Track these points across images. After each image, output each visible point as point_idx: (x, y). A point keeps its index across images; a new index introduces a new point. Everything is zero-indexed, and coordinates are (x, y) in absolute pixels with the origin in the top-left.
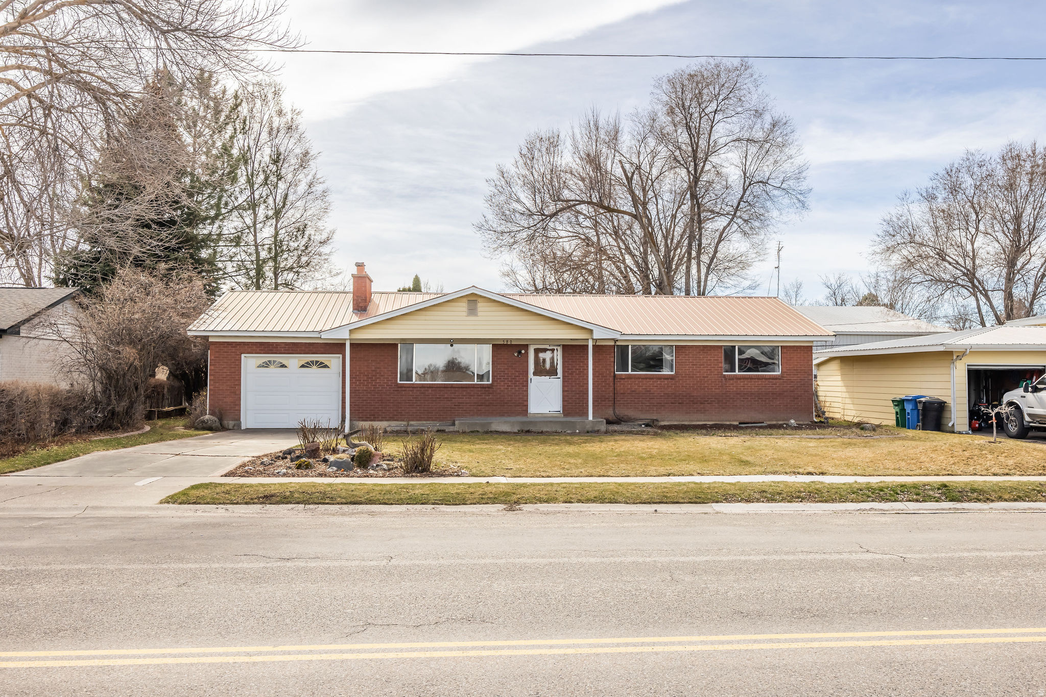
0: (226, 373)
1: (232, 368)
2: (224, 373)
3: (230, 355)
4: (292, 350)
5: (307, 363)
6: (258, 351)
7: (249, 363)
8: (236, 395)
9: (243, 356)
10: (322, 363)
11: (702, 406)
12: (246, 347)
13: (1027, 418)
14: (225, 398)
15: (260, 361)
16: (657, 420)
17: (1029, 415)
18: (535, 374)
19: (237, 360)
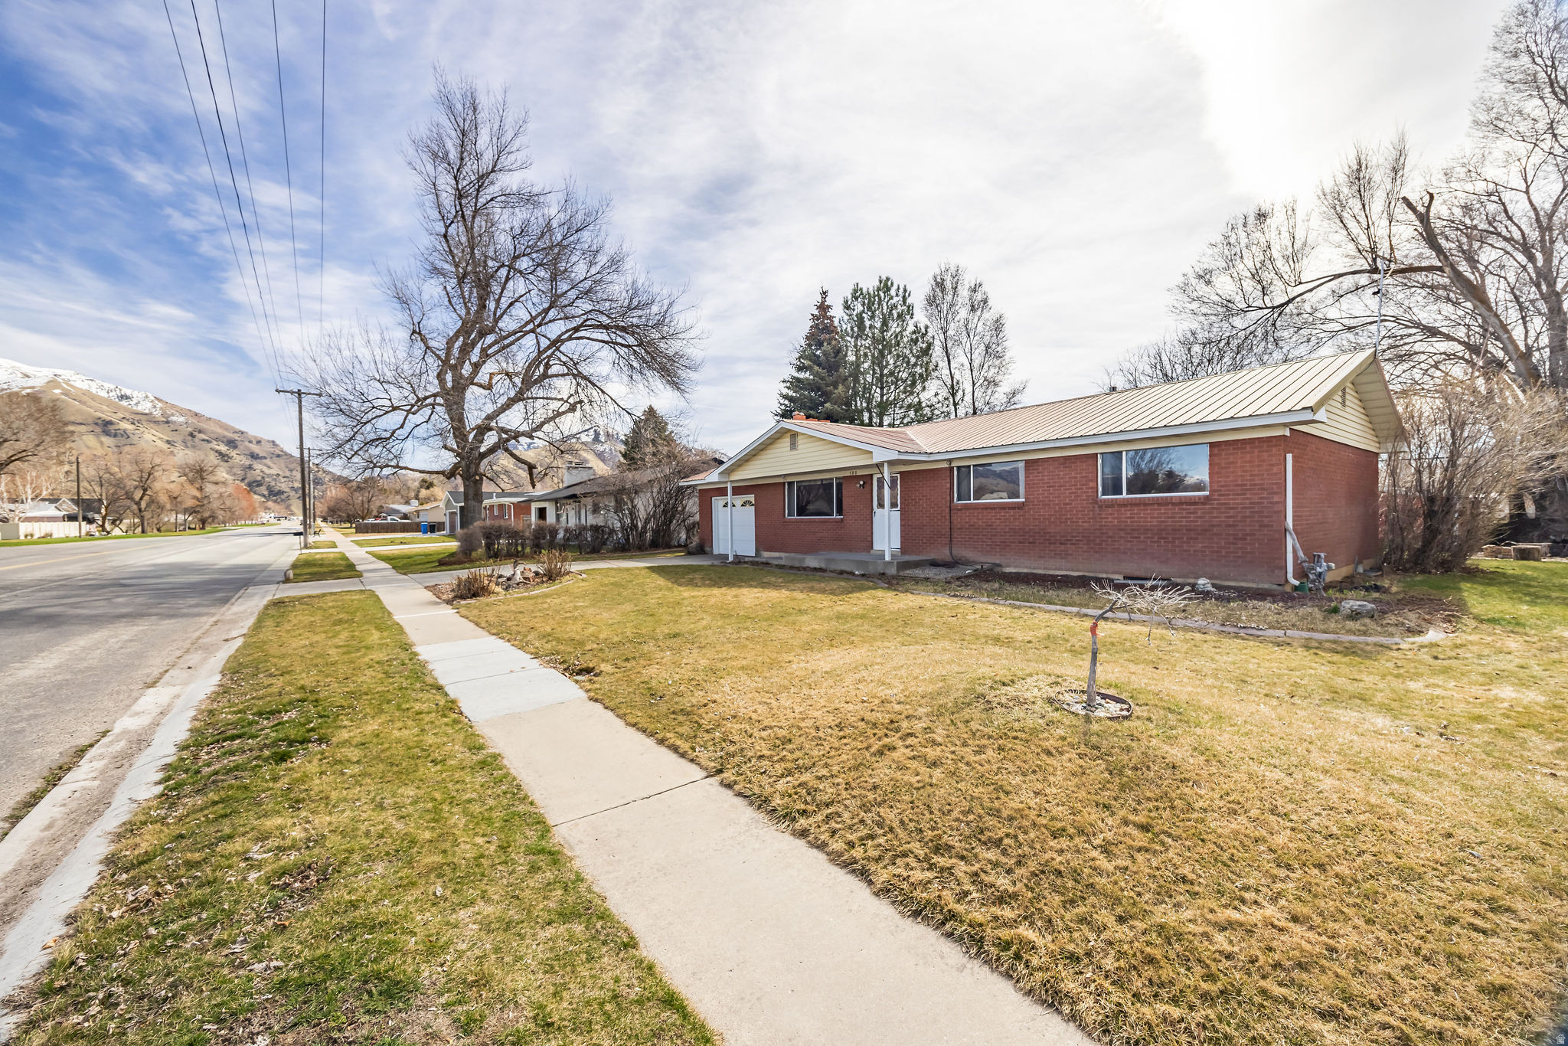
1: (707, 508)
5: (745, 502)
7: (718, 504)
8: (709, 528)
9: (713, 499)
11: (1063, 548)
15: (723, 503)
16: (999, 565)
19: (709, 502)
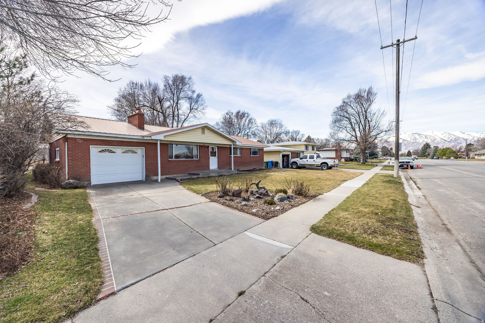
0: (80, 155)
1: (84, 152)
2: (79, 155)
3: (83, 146)
4: (121, 144)
5: (126, 151)
6: (101, 144)
7: (94, 150)
8: (87, 167)
9: (91, 146)
10: (133, 151)
11: (247, 165)
12: (94, 141)
13: (299, 165)
14: (80, 169)
15: (100, 150)
17: (299, 164)
18: (211, 156)
19: (88, 148)
